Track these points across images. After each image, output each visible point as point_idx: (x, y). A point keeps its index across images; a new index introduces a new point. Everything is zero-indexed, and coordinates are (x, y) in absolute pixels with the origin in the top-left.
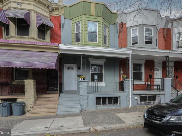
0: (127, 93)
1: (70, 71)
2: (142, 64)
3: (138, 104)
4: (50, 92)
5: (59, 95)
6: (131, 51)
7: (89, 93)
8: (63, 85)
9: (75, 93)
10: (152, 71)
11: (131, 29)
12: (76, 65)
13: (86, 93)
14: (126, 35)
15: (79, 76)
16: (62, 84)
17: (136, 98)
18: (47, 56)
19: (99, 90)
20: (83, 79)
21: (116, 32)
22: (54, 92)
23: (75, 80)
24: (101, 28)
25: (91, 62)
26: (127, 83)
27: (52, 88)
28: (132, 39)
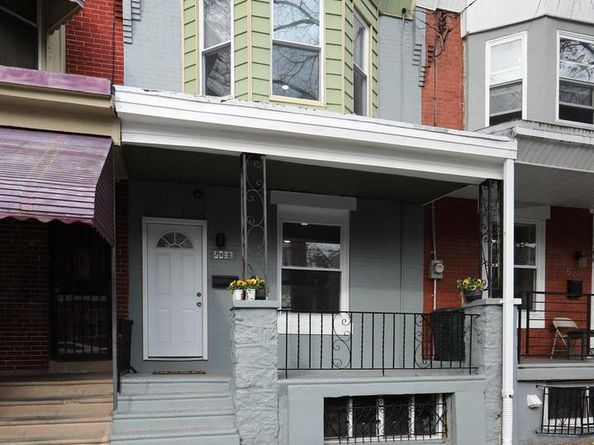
0: (486, 376)
1: (175, 254)
2: (534, 226)
3: (541, 431)
4: (66, 367)
5: (119, 384)
6: (514, 144)
7: (285, 373)
8: (134, 327)
9: (199, 373)
10: (583, 262)
11: (488, 45)
12: (204, 223)
13: (270, 374)
14: (460, 76)
15: (220, 282)
16: (132, 322)
17: (534, 400)
18: (41, 152)
19: (342, 355)
20: (251, 294)
21: (409, 57)
22: (85, 367)
23: (199, 304)
24: (341, 24)
25: (282, 208)
26: (488, 317)
27: (75, 348)
28: (491, 98)
